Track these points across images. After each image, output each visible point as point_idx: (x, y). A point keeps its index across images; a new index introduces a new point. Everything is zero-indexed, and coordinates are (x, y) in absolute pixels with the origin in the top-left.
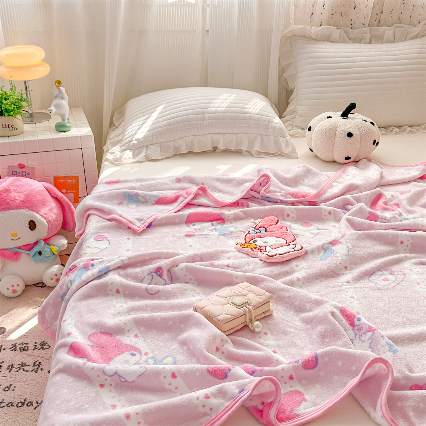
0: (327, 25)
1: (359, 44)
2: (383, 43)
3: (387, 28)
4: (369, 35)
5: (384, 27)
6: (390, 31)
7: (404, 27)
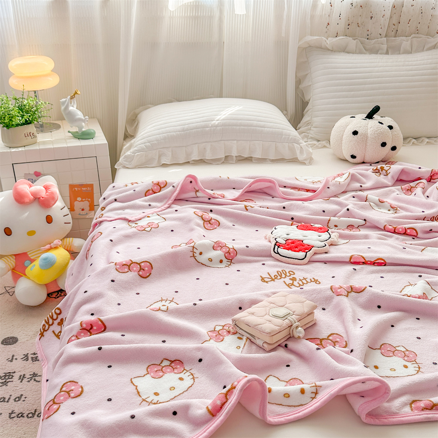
0: (344, 36)
1: (376, 55)
2: (400, 54)
3: (404, 38)
4: (386, 46)
5: (401, 37)
6: (407, 41)
7: (421, 38)
